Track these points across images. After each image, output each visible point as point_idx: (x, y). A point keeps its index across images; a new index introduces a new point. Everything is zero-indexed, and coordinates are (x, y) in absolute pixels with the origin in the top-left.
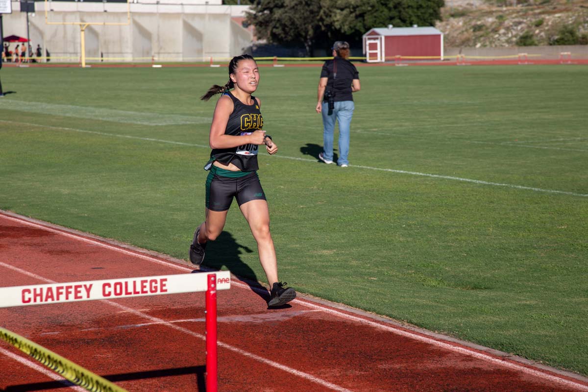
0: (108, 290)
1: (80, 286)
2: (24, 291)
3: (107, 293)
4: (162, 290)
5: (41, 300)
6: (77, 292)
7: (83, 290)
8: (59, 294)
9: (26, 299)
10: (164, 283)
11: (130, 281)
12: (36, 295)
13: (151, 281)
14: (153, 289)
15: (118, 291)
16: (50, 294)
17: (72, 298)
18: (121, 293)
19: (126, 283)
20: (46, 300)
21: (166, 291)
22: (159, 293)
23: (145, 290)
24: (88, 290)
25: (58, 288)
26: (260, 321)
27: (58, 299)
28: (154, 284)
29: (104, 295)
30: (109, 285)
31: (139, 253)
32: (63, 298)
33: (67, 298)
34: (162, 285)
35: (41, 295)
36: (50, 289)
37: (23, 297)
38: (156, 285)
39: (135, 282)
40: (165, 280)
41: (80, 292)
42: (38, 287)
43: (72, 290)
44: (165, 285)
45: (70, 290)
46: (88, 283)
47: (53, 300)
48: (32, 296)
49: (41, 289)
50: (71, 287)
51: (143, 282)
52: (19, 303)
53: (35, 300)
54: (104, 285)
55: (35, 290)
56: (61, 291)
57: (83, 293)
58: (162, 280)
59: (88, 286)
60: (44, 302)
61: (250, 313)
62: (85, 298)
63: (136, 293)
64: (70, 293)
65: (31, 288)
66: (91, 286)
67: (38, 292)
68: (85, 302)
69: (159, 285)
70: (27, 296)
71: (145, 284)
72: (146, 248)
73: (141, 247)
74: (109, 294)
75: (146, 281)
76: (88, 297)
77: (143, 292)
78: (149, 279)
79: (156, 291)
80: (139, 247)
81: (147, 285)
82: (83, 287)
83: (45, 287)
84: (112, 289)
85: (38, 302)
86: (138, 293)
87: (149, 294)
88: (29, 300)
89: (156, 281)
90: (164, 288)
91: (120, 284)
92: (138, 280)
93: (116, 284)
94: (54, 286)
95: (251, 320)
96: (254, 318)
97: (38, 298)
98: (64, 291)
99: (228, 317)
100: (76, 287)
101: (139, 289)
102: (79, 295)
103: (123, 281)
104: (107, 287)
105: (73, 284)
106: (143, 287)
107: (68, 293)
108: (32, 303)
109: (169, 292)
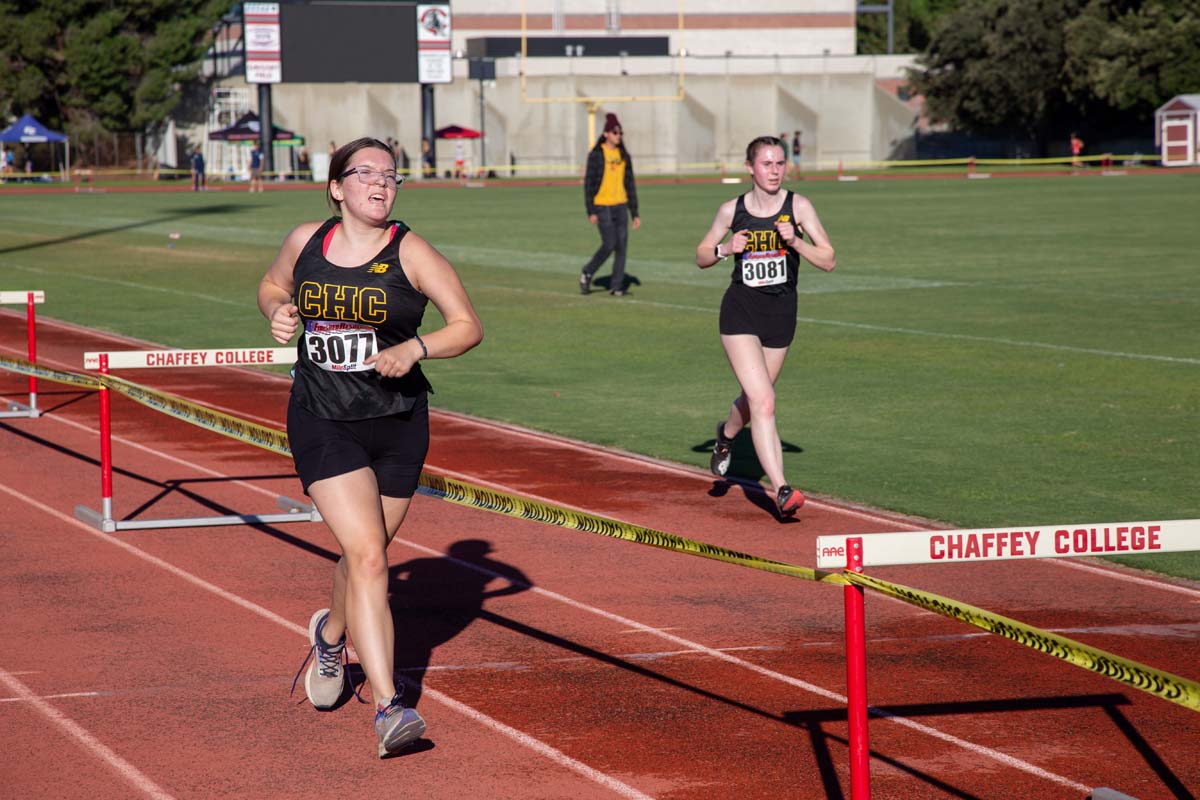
0: (1063, 542)
1: (1020, 535)
2: (933, 540)
3: (1062, 547)
4: (1152, 546)
5: (960, 555)
6: (1015, 544)
7: (1024, 540)
8: (987, 545)
9: (937, 553)
10: (1155, 533)
11: (1100, 528)
12: (951, 547)
13: (1135, 530)
14: (1138, 544)
15: (1080, 545)
16: (973, 546)
17: (1007, 553)
18: (1084, 549)
19: (1093, 532)
20: (967, 556)
21: (1159, 546)
22: (1146, 550)
23: (1124, 544)
24: (1033, 541)
25: (986, 537)
26: (1193, 636)
27: (985, 554)
28: (1138, 535)
29: (1058, 550)
30: (1066, 535)
31: (894, 520)
32: (992, 554)
33: (1000, 554)
34: (1153, 538)
35: (959, 546)
36: (973, 538)
37: (933, 549)
38: (1142, 536)
39: (1107, 531)
40: (1158, 528)
41: (1019, 544)
42: (955, 533)
43: (1008, 540)
44: (1156, 537)
45: (1004, 540)
46: (1032, 530)
47: (978, 555)
48: (945, 547)
49: (960, 537)
50: (1005, 535)
51: (1120, 531)
52: (927, 559)
53: (950, 555)
54: (1058, 534)
55: (950, 538)
56: (990, 541)
57: (1025, 546)
58: (1152, 529)
59: (1032, 536)
60: (964, 559)
61: (1167, 623)
62: (1027, 554)
63: (1109, 548)
64: (1005, 544)
65: (945, 534)
66: (1037, 534)
67: (955, 541)
68: (1027, 560)
69: (1146, 537)
70: (939, 547)
71: (1123, 534)
72: (903, 511)
73: (891, 510)
74: (1066, 549)
75: (1126, 530)
76: (1033, 552)
77: (1121, 548)
78: (1130, 525)
79: (1142, 547)
80: (886, 509)
81: (1128, 535)
82: (1025, 536)
83: (966, 533)
84: (1070, 541)
85: (955, 558)
86: (1113, 549)
87: (1131, 551)
88: (942, 553)
89: (1141, 531)
90: (1156, 542)
91: (1084, 533)
92: (1113, 527)
93: (1077, 533)
94: (979, 533)
95: (1174, 633)
96: (1178, 630)
97: (955, 552)
98: (994, 541)
99: (1127, 627)
100: (1014, 536)
101: (1113, 542)
102: (1018, 548)
103: (1088, 528)
104: (1062, 537)
105: (1009, 531)
106: (1121, 539)
107: (1001, 545)
108: (946, 559)
109: (1163, 549)
